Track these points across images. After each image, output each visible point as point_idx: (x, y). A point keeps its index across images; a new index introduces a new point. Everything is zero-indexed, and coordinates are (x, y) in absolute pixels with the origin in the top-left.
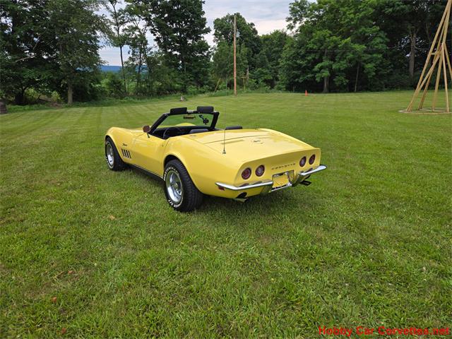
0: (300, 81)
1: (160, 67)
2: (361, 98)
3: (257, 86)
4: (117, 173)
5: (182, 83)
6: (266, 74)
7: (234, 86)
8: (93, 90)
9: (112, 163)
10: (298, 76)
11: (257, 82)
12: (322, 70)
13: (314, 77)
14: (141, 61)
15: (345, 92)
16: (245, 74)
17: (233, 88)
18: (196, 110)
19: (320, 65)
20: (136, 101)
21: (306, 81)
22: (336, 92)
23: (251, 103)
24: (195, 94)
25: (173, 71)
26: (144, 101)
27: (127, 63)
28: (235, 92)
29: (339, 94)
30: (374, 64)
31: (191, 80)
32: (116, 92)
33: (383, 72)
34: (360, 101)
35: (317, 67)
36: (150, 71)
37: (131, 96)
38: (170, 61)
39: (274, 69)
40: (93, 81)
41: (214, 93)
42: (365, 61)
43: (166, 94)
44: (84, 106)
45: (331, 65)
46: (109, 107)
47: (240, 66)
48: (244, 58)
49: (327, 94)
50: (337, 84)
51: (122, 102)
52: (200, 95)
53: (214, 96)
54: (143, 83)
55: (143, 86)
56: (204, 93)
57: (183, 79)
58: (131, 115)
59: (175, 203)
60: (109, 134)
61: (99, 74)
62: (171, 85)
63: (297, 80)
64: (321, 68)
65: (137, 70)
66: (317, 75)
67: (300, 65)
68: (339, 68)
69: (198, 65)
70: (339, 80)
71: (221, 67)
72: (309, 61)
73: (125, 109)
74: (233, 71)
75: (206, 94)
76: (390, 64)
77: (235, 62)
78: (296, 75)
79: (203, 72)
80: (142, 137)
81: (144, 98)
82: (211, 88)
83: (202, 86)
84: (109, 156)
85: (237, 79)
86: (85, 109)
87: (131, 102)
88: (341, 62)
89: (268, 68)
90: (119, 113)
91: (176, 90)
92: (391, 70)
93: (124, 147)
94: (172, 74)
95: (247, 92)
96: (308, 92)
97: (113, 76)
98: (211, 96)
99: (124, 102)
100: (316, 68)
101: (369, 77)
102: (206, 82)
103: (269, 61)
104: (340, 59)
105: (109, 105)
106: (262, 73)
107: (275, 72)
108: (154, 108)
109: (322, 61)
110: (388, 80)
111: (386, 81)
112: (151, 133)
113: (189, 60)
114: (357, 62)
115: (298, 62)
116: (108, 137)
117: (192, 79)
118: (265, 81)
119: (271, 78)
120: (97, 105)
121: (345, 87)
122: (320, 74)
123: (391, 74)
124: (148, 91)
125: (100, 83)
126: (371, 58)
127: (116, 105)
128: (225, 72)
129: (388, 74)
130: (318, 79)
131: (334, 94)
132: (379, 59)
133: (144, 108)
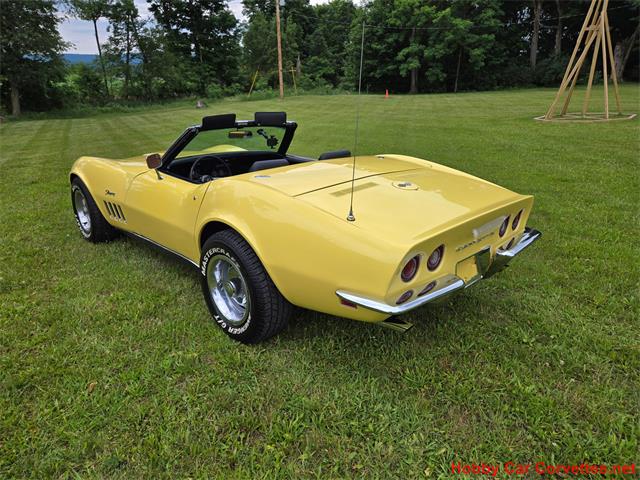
0: (377, 76)
1: (161, 54)
2: (468, 101)
3: (314, 84)
4: (100, 247)
5: (199, 79)
6: (325, 65)
7: (278, 83)
8: (54, 92)
9: (87, 227)
10: (373, 68)
11: (313, 78)
12: (410, 59)
13: (397, 70)
14: (129, 44)
15: (441, 92)
16: (295, 66)
17: (278, 88)
18: (253, 120)
19: (406, 51)
20: (126, 108)
21: (384, 76)
22: (429, 92)
23: (307, 111)
24: (219, 97)
25: (183, 61)
26: (139, 109)
27: (106, 46)
28: (282, 93)
29: (434, 96)
30: (482, 50)
31: (211, 75)
32: (93, 95)
33: (496, 62)
34: (467, 104)
35: (401, 53)
36: (145, 61)
37: (118, 101)
38: (176, 43)
39: (336, 58)
40: (52, 77)
41: (249, 96)
42: (469, 45)
43: (174, 97)
44: (41, 118)
45: (422, 52)
46: (83, 120)
47: (288, 52)
48: (293, 40)
49: (417, 96)
50: (432, 79)
51: (103, 112)
52: (228, 99)
53: (249, 100)
54: (136, 79)
55: (136, 84)
56: (233, 95)
57: (199, 73)
58: (119, 132)
59: (230, 323)
60: (76, 171)
61: (62, 64)
62: (180, 83)
63: (372, 74)
64: (407, 56)
65: (125, 59)
66: (402, 66)
67: (377, 51)
68: (434, 56)
69: (221, 52)
70: (433, 74)
71: (258, 53)
72: (390, 45)
73: (108, 121)
74: (276, 61)
75: (237, 98)
76: (505, 50)
77: (279, 45)
78: (371, 66)
79: (229, 61)
80: (145, 176)
81: (139, 105)
82: (243, 88)
83: (229, 84)
84: (81, 214)
85: (283, 74)
86: (41, 123)
87: (118, 111)
88: (437, 46)
89: (327, 56)
90: (99, 128)
91: (189, 91)
92: (506, 58)
93: (110, 198)
94: (182, 66)
95: (300, 94)
96: (389, 93)
97: (85, 69)
98: (245, 100)
99: (107, 112)
100: (401, 55)
101: (476, 69)
102: (235, 78)
103: (329, 44)
104: (435, 42)
105: (82, 115)
106: (319, 64)
107: (338, 63)
108: (155, 120)
109: (408, 46)
110: (502, 74)
111: (499, 75)
112: (163, 169)
113: (207, 44)
114: (459, 47)
115: (374, 46)
116: (74, 177)
117: (213, 72)
118: (324, 76)
119: (333, 71)
120: (63, 116)
121: (442, 84)
122: (406, 66)
123: (505, 65)
124: (144, 92)
125: (64, 81)
126: (479, 41)
127: (94, 115)
128: (264, 63)
129: (501, 64)
130: (403, 73)
131: (427, 96)
132: (490, 41)
133: (140, 120)
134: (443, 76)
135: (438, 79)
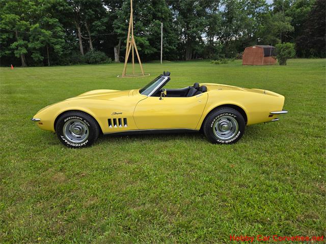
12: (20, 48)
13: (13, 54)
15: (41, 66)
22: (34, 66)
30: (60, 46)
33: (66, 52)
45: (27, 45)
64: (18, 46)
66: (16, 52)
68: (35, 47)
70: (36, 57)
88: (36, 42)
93: (116, 116)
100: (13, 46)
101: (59, 55)
104: (33, 40)
109: (17, 41)
111: (69, 58)
114: (47, 43)
121: (42, 62)
123: (71, 54)
126: (57, 41)
130: (17, 56)
132: (62, 42)
134: (42, 58)
135: (39, 59)
